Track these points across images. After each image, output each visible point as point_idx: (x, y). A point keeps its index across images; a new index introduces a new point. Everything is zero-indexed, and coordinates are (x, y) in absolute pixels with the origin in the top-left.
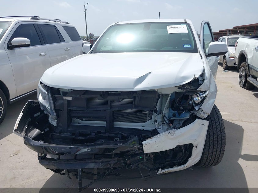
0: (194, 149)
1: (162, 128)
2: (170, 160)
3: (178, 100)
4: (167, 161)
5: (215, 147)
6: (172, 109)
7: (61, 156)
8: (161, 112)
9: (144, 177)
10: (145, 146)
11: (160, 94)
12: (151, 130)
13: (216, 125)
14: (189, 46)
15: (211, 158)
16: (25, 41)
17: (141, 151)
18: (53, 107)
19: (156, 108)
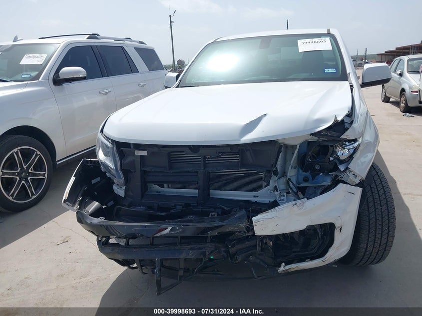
0: (337, 233)
1: (285, 200)
2: (298, 250)
3: (310, 153)
4: (294, 252)
5: (379, 231)
6: (302, 169)
7: (131, 241)
8: (284, 174)
9: (258, 277)
10: (257, 224)
11: (282, 145)
12: (268, 202)
13: (379, 195)
14: (334, 70)
15: (373, 249)
16: (78, 72)
17: (251, 233)
18: (119, 167)
19: (277, 168)
